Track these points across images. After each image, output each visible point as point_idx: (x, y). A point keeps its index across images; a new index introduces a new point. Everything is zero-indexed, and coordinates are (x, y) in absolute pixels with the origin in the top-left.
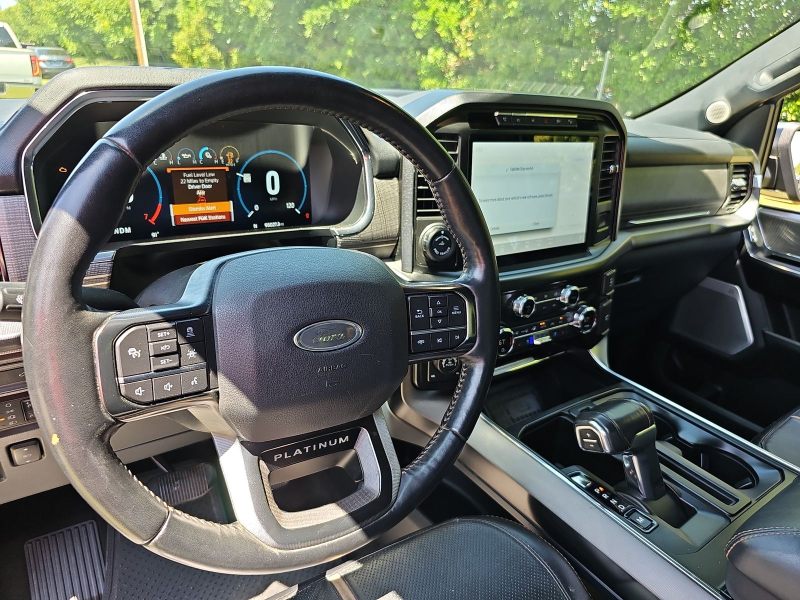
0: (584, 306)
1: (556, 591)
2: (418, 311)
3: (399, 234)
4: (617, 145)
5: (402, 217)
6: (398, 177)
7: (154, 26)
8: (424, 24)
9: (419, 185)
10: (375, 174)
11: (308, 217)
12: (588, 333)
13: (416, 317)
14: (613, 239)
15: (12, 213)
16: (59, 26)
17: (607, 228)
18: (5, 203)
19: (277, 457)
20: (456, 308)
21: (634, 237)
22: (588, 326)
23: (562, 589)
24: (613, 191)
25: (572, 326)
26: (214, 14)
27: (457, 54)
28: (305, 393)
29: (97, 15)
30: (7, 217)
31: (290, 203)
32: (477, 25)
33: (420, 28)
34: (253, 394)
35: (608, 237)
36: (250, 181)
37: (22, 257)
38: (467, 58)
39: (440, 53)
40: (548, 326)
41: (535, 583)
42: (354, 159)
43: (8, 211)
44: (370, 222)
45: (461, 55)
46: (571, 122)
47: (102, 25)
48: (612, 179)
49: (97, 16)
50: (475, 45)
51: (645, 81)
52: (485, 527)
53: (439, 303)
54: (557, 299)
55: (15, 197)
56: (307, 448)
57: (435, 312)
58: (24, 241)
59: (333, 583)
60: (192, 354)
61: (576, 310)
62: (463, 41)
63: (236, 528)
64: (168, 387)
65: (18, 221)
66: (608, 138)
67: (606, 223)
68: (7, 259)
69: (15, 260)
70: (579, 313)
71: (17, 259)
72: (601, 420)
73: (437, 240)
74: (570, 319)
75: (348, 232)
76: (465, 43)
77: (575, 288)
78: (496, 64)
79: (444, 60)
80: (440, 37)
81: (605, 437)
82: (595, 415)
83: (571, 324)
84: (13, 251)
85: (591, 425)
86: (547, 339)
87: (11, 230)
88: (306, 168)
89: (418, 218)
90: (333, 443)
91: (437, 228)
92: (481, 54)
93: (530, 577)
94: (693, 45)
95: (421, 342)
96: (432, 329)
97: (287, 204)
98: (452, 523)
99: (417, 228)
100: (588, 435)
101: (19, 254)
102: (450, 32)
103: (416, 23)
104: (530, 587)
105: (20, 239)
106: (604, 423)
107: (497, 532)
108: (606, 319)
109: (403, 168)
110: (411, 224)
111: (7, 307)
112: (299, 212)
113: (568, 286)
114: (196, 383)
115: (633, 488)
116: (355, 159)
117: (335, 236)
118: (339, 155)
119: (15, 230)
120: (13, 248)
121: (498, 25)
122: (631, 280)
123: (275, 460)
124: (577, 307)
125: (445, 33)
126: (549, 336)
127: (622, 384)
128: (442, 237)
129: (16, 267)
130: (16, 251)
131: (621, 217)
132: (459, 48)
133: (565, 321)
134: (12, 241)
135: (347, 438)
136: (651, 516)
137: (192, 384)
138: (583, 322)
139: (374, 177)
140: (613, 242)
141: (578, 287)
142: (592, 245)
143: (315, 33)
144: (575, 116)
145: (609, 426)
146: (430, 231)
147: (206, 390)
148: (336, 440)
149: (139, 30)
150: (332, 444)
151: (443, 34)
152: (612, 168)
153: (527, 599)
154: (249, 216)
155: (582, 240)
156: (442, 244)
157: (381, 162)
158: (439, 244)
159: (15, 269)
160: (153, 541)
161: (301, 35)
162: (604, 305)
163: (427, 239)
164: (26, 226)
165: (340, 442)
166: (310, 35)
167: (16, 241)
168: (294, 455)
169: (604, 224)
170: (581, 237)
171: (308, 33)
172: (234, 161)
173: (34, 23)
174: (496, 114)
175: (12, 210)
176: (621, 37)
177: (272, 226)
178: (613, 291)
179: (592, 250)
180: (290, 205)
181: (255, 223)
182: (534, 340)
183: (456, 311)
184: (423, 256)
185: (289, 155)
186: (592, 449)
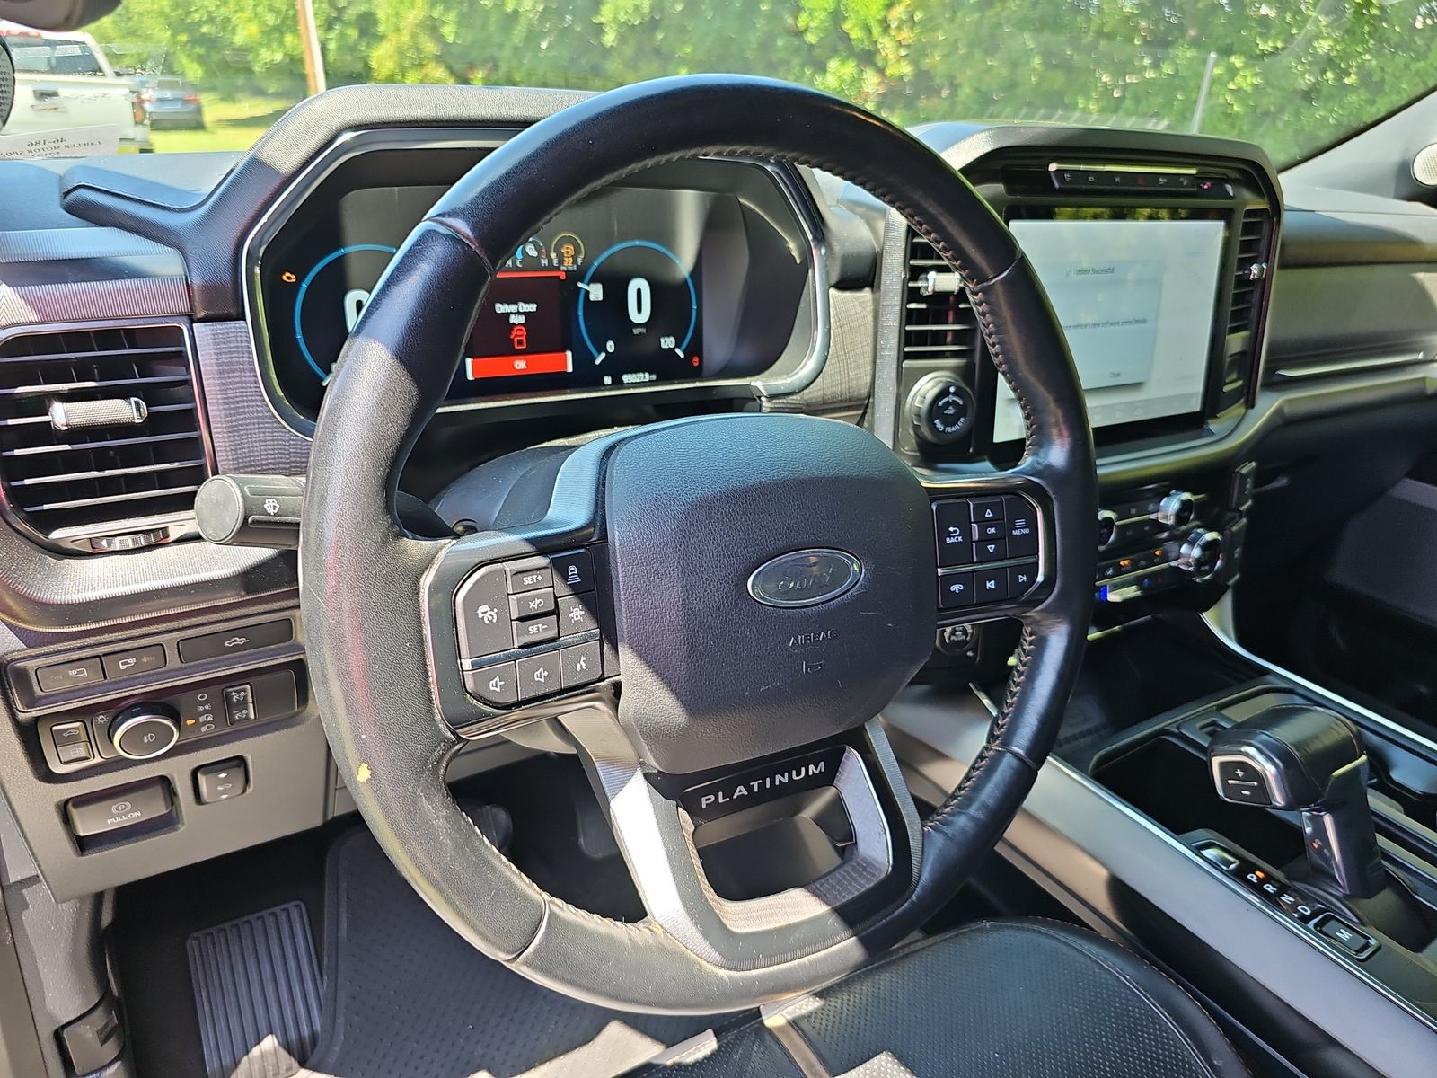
0: (1200, 530)
1: (1189, 1063)
2: (951, 529)
3: (871, 394)
4: (1264, 225)
5: (878, 361)
6: (872, 286)
7: (337, 32)
8: (821, 17)
9: (910, 302)
10: (833, 281)
11: (696, 364)
12: (1207, 581)
13: (948, 540)
14: (1250, 404)
15: (226, 353)
16: (174, 35)
17: (1240, 383)
18: (214, 335)
19: (707, 800)
20: (1020, 523)
21: (1289, 401)
22: (1207, 568)
23: (1199, 1061)
24: (1254, 312)
25: (1177, 568)
26: (442, 8)
27: (881, 71)
28: (768, 684)
29: (239, 15)
30: (217, 359)
31: (666, 339)
32: (918, 16)
33: (812, 25)
34: (681, 687)
35: (1242, 400)
36: (601, 299)
37: (241, 433)
38: (901, 77)
39: (849, 69)
40: (1135, 567)
41: (1148, 1047)
42: (793, 254)
43: (220, 349)
44: (821, 371)
45: (888, 72)
46: (1185, 183)
47: (246, 33)
48: (1252, 291)
49: (239, 18)
50: (916, 54)
51: (1238, 113)
52: (1043, 940)
53: (989, 514)
54: (1152, 517)
55: (231, 325)
56: (756, 784)
57: (982, 531)
58: (246, 404)
59: (776, 1032)
60: (577, 613)
61: (1183, 538)
62: (893, 47)
63: (652, 931)
64: (541, 675)
65: (235, 367)
66: (1250, 213)
67: (1239, 373)
68: (217, 435)
69: (230, 436)
70: (1192, 543)
71: (233, 437)
72: (1263, 743)
73: (940, 404)
74: (1173, 555)
75: (783, 390)
76: (897, 51)
77: (1186, 496)
78: (954, 87)
79: (856, 81)
80: (850, 39)
81: (1276, 777)
82: (1251, 735)
83: (1174, 564)
84: (227, 422)
85: (1247, 755)
86: (1131, 592)
87: (224, 384)
88: (697, 271)
89: (906, 364)
90: (798, 774)
91: (941, 382)
92: (926, 69)
93: (1137, 1036)
94: (1331, 43)
95: (956, 588)
96: (976, 563)
97: (662, 340)
98: (978, 929)
99: (905, 381)
100: (1240, 773)
101: (236, 426)
102: (868, 30)
103: (805, 15)
104: (1140, 1054)
105: (238, 399)
106: (1272, 752)
107: (1065, 949)
108: (1236, 556)
109: (884, 269)
110: (894, 374)
111: (250, 520)
112: (682, 356)
113: (1173, 492)
114: (584, 668)
115: (1321, 874)
116: (795, 253)
117: (759, 397)
118: (764, 246)
119: (230, 383)
120: (226, 416)
121: (959, 14)
122: (1271, 482)
123: (704, 806)
124: (1187, 533)
125: (859, 32)
126: (1134, 587)
127: (1268, 677)
128: (951, 398)
129: (232, 450)
130: (231, 421)
131: (1267, 362)
132: (886, 59)
133: (1165, 558)
134: (225, 404)
135: (822, 764)
136: (1364, 928)
137: (578, 668)
138: (1199, 562)
139: (831, 287)
140: (1251, 411)
141: (1194, 493)
142: (1214, 416)
143: (622, 38)
144: (1193, 171)
145: (1282, 754)
146: (926, 388)
147: (599, 680)
148: (803, 769)
149: (311, 41)
150: (797, 776)
151: (856, 34)
152: (1255, 269)
153: (1135, 1076)
154: (598, 362)
155: (1195, 406)
156: (951, 411)
157: (846, 259)
158: (945, 412)
159: (229, 453)
160: (524, 954)
161: (596, 44)
162: (1234, 529)
163: (922, 402)
164: (250, 376)
165: (811, 773)
166: (613, 41)
167: (232, 403)
168: (735, 797)
169: (1234, 376)
170: (1194, 400)
171: (610, 38)
172: (575, 262)
173: (132, 33)
174: (1053, 167)
175: (225, 348)
176: (1192, 33)
177: (637, 381)
178: (1250, 503)
179: (1213, 425)
180: (668, 342)
181: (607, 375)
182: (1108, 595)
183: (1020, 529)
184: (912, 433)
185: (666, 248)
186: (1245, 798)
